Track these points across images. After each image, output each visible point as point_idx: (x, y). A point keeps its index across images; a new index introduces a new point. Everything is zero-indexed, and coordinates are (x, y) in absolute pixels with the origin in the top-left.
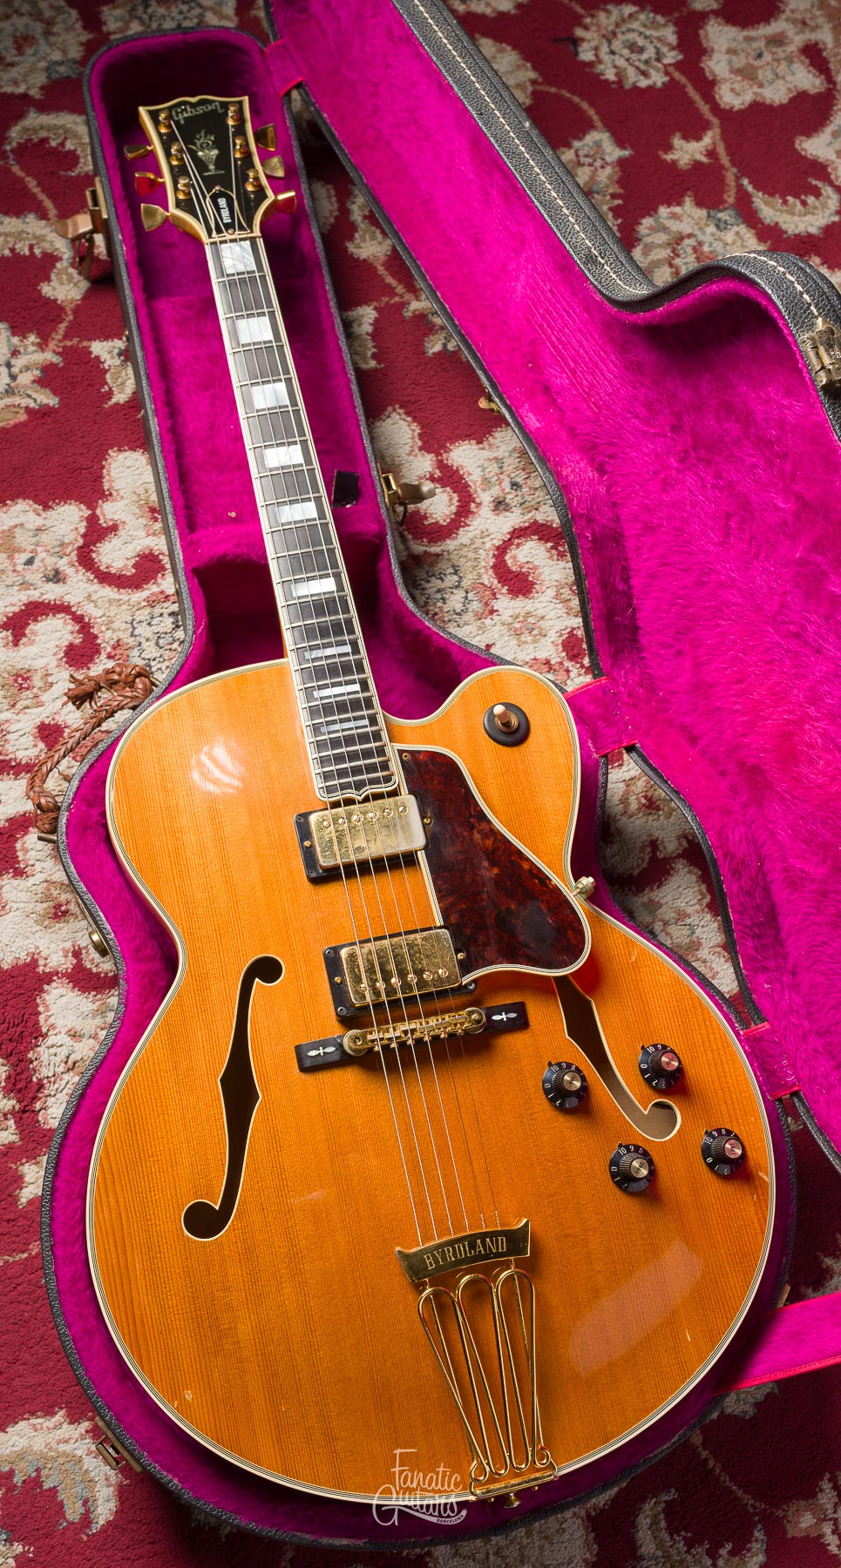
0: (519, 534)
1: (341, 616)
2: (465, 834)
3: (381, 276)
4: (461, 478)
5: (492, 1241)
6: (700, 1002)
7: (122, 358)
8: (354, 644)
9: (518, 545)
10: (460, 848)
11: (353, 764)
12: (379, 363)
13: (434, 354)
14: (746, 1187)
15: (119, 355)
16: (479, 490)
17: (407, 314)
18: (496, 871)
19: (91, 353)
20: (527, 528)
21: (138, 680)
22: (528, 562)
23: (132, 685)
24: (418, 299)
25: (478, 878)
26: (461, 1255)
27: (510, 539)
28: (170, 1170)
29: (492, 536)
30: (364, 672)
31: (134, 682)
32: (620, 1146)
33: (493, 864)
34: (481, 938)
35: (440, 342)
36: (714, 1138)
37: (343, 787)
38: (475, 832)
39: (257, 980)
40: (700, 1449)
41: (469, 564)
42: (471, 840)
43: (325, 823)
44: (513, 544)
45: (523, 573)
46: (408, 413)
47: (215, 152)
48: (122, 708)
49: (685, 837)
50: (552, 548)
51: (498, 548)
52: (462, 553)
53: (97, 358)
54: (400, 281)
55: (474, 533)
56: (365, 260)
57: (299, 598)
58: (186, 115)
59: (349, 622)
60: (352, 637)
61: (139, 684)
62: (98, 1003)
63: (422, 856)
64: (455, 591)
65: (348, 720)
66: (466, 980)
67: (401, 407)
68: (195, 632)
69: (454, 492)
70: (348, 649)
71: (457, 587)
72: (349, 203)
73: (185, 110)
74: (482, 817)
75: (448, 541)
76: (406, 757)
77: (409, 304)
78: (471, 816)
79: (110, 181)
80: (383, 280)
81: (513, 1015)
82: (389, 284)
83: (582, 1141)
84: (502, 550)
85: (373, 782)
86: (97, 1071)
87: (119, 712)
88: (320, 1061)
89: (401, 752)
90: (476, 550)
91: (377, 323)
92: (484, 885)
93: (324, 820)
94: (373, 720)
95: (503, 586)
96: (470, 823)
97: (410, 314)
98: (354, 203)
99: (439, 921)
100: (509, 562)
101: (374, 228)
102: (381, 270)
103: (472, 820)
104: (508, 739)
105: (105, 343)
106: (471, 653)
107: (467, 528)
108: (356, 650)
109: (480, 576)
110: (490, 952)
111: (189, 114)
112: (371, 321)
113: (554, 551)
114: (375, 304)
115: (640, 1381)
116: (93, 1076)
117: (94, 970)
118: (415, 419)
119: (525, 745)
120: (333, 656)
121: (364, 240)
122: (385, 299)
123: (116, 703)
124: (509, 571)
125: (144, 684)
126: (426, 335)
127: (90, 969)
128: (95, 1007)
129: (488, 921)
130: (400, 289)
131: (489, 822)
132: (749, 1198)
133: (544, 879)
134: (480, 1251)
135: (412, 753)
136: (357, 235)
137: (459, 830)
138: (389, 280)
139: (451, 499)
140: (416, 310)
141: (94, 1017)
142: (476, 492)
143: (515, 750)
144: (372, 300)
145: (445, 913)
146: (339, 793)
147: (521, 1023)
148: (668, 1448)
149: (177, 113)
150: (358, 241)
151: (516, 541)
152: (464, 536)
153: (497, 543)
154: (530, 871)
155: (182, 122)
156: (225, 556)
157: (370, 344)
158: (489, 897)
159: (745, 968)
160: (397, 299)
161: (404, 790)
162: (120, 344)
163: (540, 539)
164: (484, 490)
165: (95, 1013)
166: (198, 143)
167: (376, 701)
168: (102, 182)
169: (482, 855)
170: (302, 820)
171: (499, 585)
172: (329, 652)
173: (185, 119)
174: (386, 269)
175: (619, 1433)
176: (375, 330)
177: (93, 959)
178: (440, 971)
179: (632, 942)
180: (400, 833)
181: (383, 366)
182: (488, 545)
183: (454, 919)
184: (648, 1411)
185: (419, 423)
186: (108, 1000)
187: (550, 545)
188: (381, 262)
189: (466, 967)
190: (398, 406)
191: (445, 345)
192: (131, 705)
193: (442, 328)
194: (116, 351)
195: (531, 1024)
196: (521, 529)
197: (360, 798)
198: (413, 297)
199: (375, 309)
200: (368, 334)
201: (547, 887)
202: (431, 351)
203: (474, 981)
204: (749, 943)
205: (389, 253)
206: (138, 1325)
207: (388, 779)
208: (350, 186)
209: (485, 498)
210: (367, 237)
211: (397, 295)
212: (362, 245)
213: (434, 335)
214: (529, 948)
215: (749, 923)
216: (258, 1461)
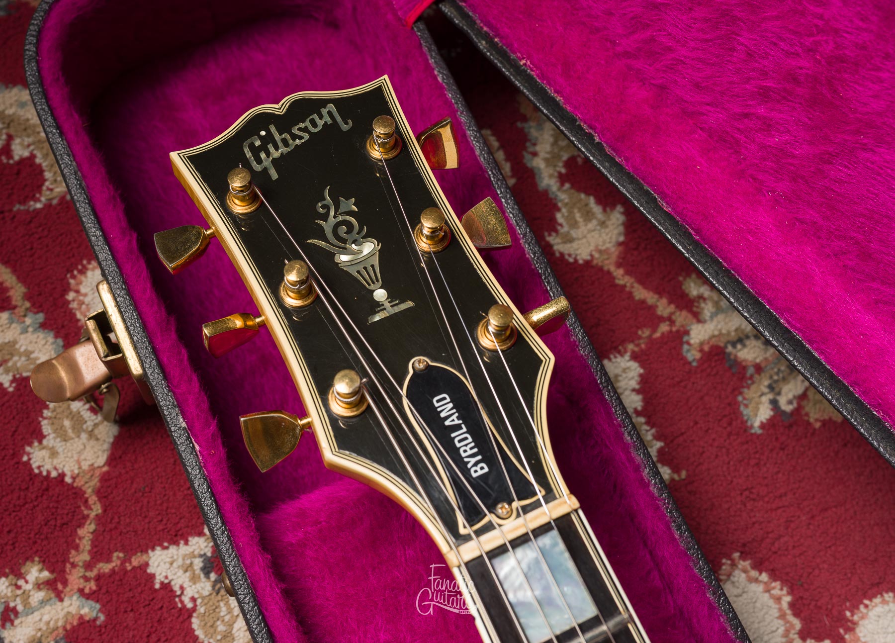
3: (624, 286)
7: (213, 576)
12: (676, 469)
13: (763, 426)
15: (206, 571)
17: (692, 355)
19: (152, 576)
24: (698, 317)
35: (765, 399)
46: (759, 566)
47: (369, 247)
53: (167, 587)
54: (660, 292)
56: (588, 263)
58: (276, 154)
67: (744, 557)
72: (527, 156)
73: (269, 138)
77: (687, 333)
79: (130, 292)
80: (630, 295)
82: (643, 302)
91: (645, 387)
97: (698, 355)
98: (535, 154)
101: (583, 196)
102: (621, 277)
105: (173, 549)
111: (283, 150)
112: (634, 384)
114: (631, 347)
118: (774, 576)
121: (574, 225)
122: (645, 333)
126: (737, 390)
130: (664, 308)
136: (559, 217)
138: (641, 293)
140: (702, 344)
144: (623, 342)
149: (255, 151)
150: (565, 229)
155: (274, 175)
157: (648, 434)
160: (664, 328)
162: (200, 545)
166: (328, 226)
168: (111, 290)
173: (275, 162)
174: (628, 273)
176: (647, 401)
181: (684, 474)
185: (784, 582)
188: (614, 258)
190: (736, 555)
191: (774, 403)
193: (759, 369)
194: (198, 563)
198: (690, 316)
199: (635, 357)
200: (636, 411)
202: (757, 424)
205: (622, 239)
208: (519, 125)
210: (578, 216)
211: (661, 319)
212: (574, 233)
213: (748, 387)
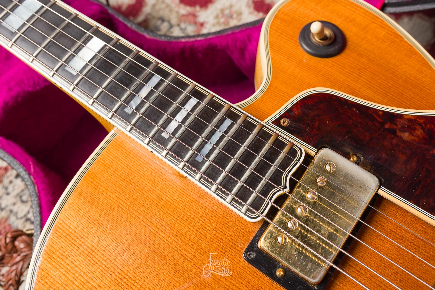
1: (129, 58)
2: (394, 141)
8: (159, 71)
10: (404, 157)
11: (253, 164)
21: (17, 242)
30: (187, 85)
31: (14, 247)
37: (265, 191)
38: (399, 133)
41: (166, 11)
42: (405, 142)
43: (279, 239)
52: (157, 9)
57: (81, 71)
59: (138, 58)
60: (151, 66)
63: (384, 193)
64: (172, 30)
65: (212, 133)
68: (30, 174)
70: (157, 78)
71: (171, 26)
74: (392, 116)
75: (144, 9)
76: (285, 122)
78: (383, 124)
85: (284, 165)
89: (277, 122)
90: (163, 2)
93: (276, 238)
94: (233, 116)
96: (388, 130)
103: (387, 126)
104: (336, 47)
106: (228, 35)
108: (165, 74)
109: (178, 12)
119: (349, 43)
120: (151, 93)
131: (401, 116)
135: (286, 115)
143: (347, 52)
146: (267, 200)
167: (219, 99)
170: (253, 255)
172: (144, 92)
180: (349, 189)
197: (287, 190)
207: (293, 152)
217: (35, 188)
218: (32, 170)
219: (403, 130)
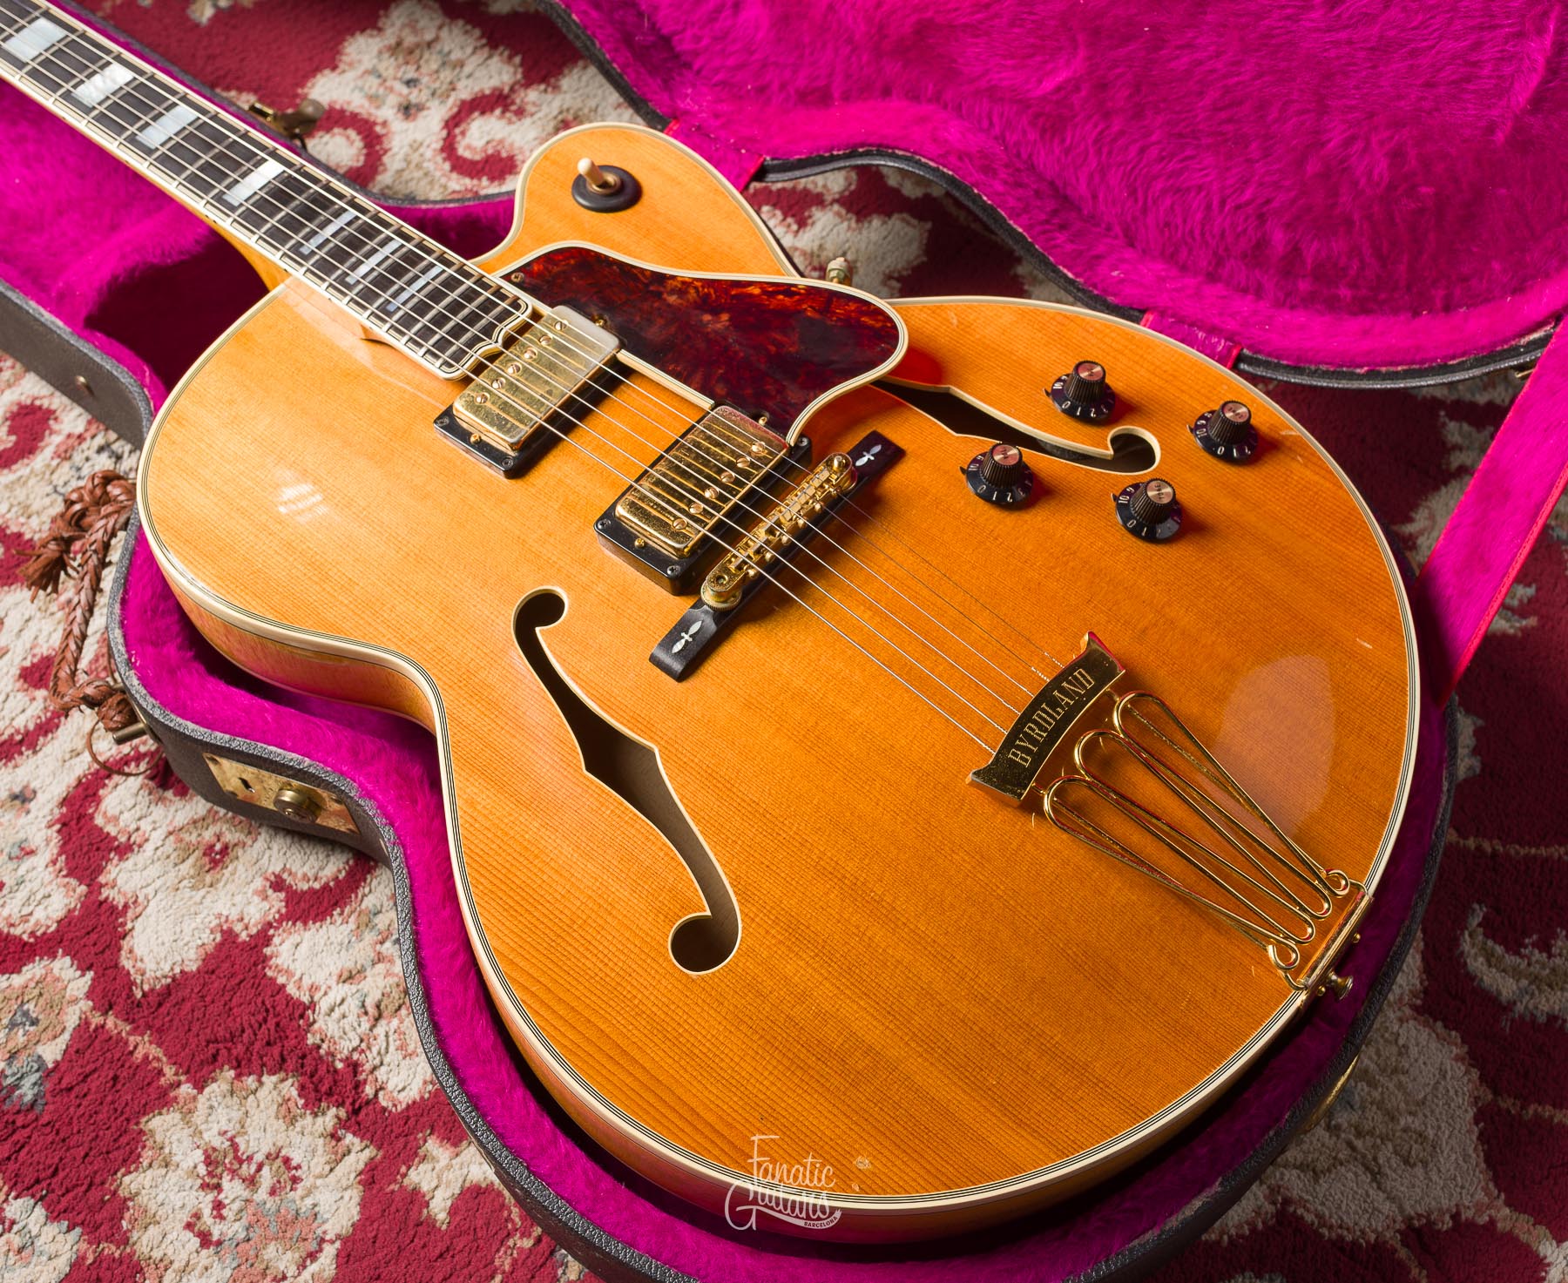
0: (454, 123)
1: (316, 188)
2: (656, 305)
4: (342, 111)
5: (1069, 682)
6: (1065, 316)
8: (354, 205)
9: (463, 133)
10: (662, 322)
11: (462, 315)
14: (1281, 456)
16: (373, 111)
18: (725, 317)
20: (459, 112)
21: (109, 488)
22: (488, 143)
23: (105, 499)
25: (712, 336)
26: (1050, 724)
27: (449, 134)
28: (609, 919)
29: (425, 144)
30: (390, 225)
31: (105, 493)
32: (1116, 498)
33: (715, 312)
34: (771, 388)
36: (1203, 426)
37: (471, 344)
38: (665, 296)
39: (538, 630)
40: (1462, 842)
41: (423, 183)
42: (669, 306)
43: (478, 399)
44: (455, 136)
45: (492, 155)
48: (113, 535)
49: (890, 277)
50: (503, 112)
51: (442, 150)
52: (403, 179)
55: (403, 152)
57: (247, 201)
59: (329, 189)
60: (345, 199)
61: (114, 490)
62: (352, 919)
63: (626, 357)
66: (791, 438)
68: (143, 385)
69: (346, 128)
70: (350, 214)
74: (661, 278)
75: (379, 178)
76: (518, 277)
78: (647, 285)
81: (877, 449)
83: (1070, 523)
84: (449, 148)
85: (501, 318)
86: (415, 923)
87: (113, 542)
88: (696, 649)
89: (507, 277)
90: (419, 166)
92: (725, 339)
93: (474, 397)
94: (446, 262)
95: (480, 179)
96: (652, 292)
99: (705, 403)
100: (467, 155)
103: (652, 288)
104: (623, 200)
107: (389, 154)
108: (362, 210)
109: (445, 187)
110: (793, 394)
113: (508, 115)
115: (1361, 729)
116: (416, 933)
117: (317, 886)
119: (645, 197)
120: (340, 231)
123: (101, 531)
124: (476, 163)
125: (120, 486)
127: (311, 890)
128: (352, 925)
129: (763, 367)
131: (673, 277)
132: (1294, 465)
133: (787, 289)
134: (1067, 703)
135: (522, 270)
137: (646, 306)
139: (348, 138)
141: (360, 938)
142: (370, 114)
143: (637, 207)
145: (704, 390)
146: (472, 353)
147: (893, 455)
148: (1447, 802)
151: (457, 131)
152: (393, 163)
153: (439, 145)
154: (764, 292)
156: (115, 278)
158: (740, 344)
159: (1076, 275)
161: (544, 309)
163: (483, 113)
164: (378, 107)
165: (358, 932)
167: (430, 242)
169: (697, 312)
170: (447, 420)
171: (475, 182)
172: (331, 229)
175: (1390, 800)
177: (305, 875)
178: (754, 448)
179: (938, 307)
182: (429, 154)
183: (720, 389)
184: (1398, 754)
186: (363, 906)
187: (498, 112)
189: (781, 424)
192: (122, 519)
195: (904, 448)
196: (454, 117)
197: (501, 345)
201: (799, 294)
203: (801, 435)
204: (1061, 238)
206: (726, 1132)
207: (516, 307)
209: (386, 113)
214: (832, 362)
215: (1044, 217)
216: (1017, 1169)
217: (149, 404)
218: (147, 380)
219: (672, 292)
